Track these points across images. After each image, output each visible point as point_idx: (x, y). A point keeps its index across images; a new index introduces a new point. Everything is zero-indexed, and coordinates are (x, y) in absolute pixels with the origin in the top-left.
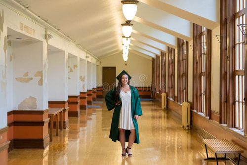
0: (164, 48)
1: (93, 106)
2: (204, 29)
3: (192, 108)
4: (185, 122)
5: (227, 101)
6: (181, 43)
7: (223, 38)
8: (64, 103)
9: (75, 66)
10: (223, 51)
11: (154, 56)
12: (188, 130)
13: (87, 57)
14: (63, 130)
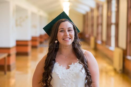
3: (125, 53)
9: (27, 17)
14: (7, 73)
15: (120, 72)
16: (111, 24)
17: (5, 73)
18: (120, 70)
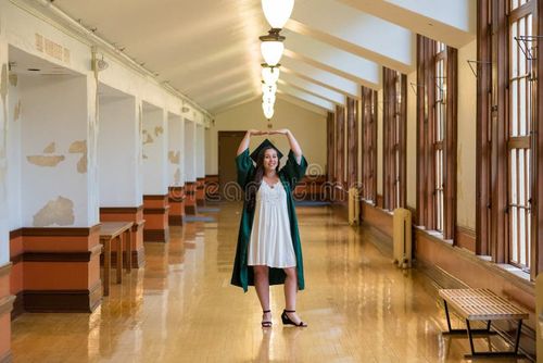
0: (353, 90)
1: (197, 217)
2: (441, 48)
3: (415, 220)
4: (400, 251)
5: (492, 205)
6: (390, 79)
7: (483, 67)
8: (133, 210)
9: (159, 130)
10: (483, 95)
11: (330, 107)
13: (184, 110)
15: (405, 265)
18: (406, 261)
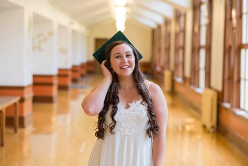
12: (213, 132)
14: (19, 130)
15: (212, 130)
16: (200, 47)
17: (16, 131)
18: (213, 127)
